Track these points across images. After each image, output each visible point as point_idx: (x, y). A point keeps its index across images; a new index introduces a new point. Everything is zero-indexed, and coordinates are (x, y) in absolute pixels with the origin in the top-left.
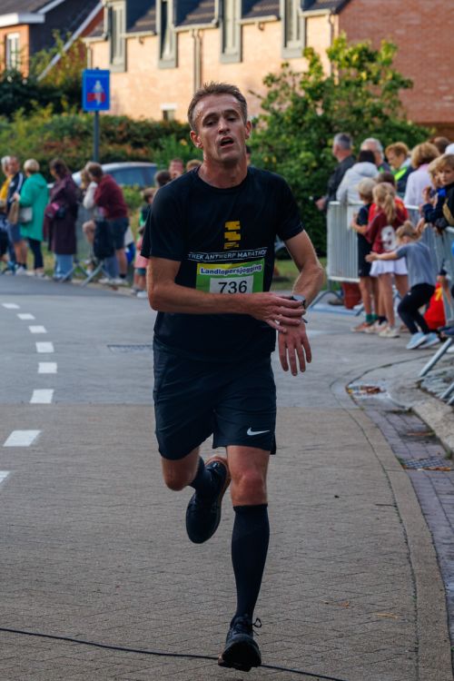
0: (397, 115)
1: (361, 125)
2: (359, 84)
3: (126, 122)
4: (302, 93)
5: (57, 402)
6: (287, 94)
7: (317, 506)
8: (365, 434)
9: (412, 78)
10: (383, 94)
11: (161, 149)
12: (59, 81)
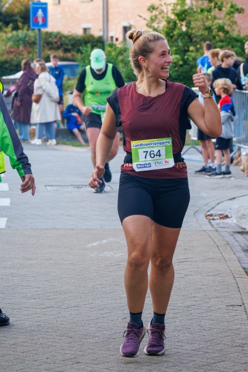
0: (234, 30)
1: (211, 37)
2: (209, 11)
3: (59, 36)
4: (173, 17)
5: (9, 227)
6: (163, 17)
7: (189, 307)
8: (220, 250)
9: (244, 7)
10: (225, 17)
11: (82, 53)
12: (16, 10)
